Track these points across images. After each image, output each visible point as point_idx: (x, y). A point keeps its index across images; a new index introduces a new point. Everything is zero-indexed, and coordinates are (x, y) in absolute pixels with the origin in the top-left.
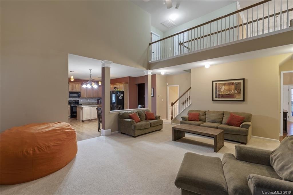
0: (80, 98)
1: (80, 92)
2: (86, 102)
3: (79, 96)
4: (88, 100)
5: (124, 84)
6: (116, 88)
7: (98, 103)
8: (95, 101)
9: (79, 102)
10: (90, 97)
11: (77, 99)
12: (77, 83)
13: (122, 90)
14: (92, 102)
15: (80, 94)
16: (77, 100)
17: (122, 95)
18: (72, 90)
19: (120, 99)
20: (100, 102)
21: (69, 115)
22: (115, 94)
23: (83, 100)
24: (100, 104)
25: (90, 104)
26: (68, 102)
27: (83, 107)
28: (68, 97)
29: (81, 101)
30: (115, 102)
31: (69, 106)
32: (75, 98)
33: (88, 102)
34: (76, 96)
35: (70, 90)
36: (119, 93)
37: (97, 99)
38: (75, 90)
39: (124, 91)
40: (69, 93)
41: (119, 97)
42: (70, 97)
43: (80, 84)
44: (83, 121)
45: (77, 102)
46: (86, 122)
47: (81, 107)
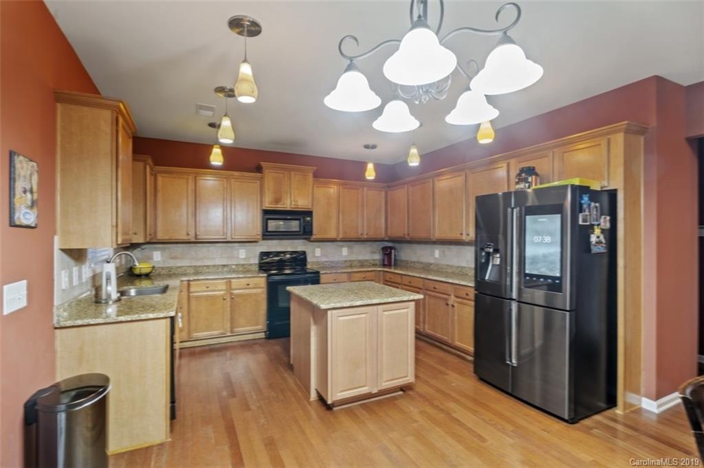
0: (309, 240)
1: (309, 213)
2: (335, 259)
3: (306, 233)
4: (345, 251)
5: (619, 139)
6: (531, 171)
7: (384, 265)
8: (373, 253)
9: (305, 259)
10: (353, 235)
11: (297, 246)
14: (361, 258)
15: (310, 224)
16: (299, 249)
17: (605, 222)
18: (277, 201)
19: (595, 250)
20: (395, 260)
21: (261, 325)
22: (559, 216)
23: (322, 249)
24: (395, 269)
25: (351, 266)
26: (256, 261)
27: (324, 310)
28: (259, 237)
29: (314, 256)
30: (560, 278)
31: (261, 280)
32: (291, 241)
33: (344, 259)
34: (294, 230)
35: (268, 205)
36: (589, 205)
37: (382, 246)
38: (289, 200)
39: (615, 190)
40: (263, 219)
41: (589, 238)
42: (267, 235)
43: (311, 175)
44: (322, 400)
45: (299, 259)
46: (346, 422)
47: (315, 302)
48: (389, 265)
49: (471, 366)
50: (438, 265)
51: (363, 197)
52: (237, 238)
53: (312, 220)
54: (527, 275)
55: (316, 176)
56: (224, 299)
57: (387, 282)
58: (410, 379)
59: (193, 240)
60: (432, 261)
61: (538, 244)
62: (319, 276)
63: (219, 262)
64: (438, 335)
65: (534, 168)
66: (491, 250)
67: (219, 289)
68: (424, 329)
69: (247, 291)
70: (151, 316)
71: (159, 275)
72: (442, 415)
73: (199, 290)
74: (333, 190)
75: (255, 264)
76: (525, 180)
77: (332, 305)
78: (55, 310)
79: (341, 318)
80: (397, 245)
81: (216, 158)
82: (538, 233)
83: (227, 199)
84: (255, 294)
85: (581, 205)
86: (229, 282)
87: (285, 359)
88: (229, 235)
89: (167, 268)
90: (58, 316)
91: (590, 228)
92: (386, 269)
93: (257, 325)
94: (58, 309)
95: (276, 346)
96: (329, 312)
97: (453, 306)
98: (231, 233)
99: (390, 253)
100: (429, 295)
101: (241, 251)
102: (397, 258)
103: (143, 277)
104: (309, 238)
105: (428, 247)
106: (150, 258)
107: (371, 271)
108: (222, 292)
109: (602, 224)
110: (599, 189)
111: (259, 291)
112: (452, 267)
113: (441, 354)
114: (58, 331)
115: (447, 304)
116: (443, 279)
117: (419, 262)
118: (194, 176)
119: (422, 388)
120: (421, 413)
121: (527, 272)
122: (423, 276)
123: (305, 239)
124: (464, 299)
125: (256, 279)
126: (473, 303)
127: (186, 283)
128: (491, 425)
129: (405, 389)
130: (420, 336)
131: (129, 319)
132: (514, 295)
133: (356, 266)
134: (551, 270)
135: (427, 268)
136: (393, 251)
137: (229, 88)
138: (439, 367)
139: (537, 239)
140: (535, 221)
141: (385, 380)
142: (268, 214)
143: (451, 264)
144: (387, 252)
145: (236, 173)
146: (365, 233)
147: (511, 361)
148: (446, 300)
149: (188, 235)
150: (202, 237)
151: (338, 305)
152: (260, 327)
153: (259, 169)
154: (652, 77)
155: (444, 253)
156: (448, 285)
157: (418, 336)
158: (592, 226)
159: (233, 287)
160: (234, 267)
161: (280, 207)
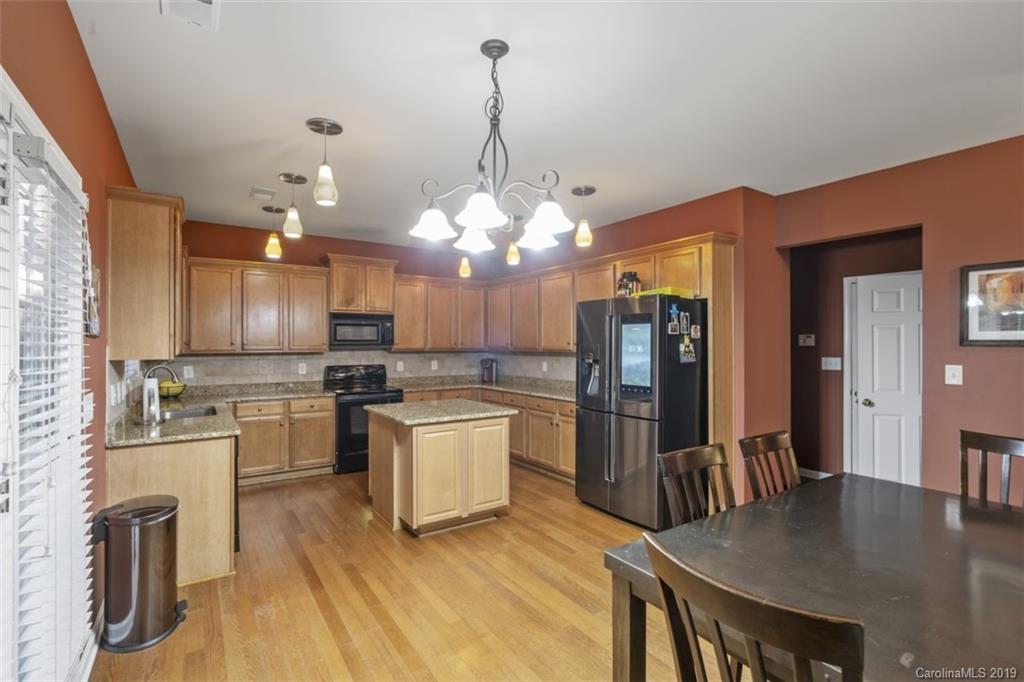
0: (389, 351)
1: (390, 318)
2: (423, 374)
3: (385, 341)
4: (434, 365)
5: (708, 248)
6: (632, 277)
7: (484, 382)
8: (469, 366)
9: (385, 374)
10: (445, 344)
11: (374, 358)
12: (370, 263)
13: (688, 294)
14: (454, 373)
15: (391, 331)
16: (376, 362)
17: (696, 332)
18: (349, 301)
19: (684, 359)
20: (497, 375)
21: (329, 456)
22: (649, 325)
23: (404, 362)
24: (497, 385)
25: (442, 384)
26: (319, 377)
27: (408, 426)
28: (324, 347)
29: (396, 371)
30: (650, 389)
31: (328, 401)
32: (365, 353)
33: (433, 375)
34: (368, 338)
35: (337, 306)
36: (679, 315)
37: (481, 358)
38: (363, 301)
39: (706, 300)
40: (330, 324)
41: (678, 347)
42: (336, 344)
43: (391, 270)
44: (406, 528)
45: (377, 376)
46: (433, 546)
47: (398, 419)
48: (490, 382)
49: (574, 489)
50: (545, 380)
51: (457, 297)
52: (296, 348)
53: (393, 326)
54: (622, 386)
55: (398, 270)
56: (281, 425)
57: (485, 401)
58: (505, 501)
59: (239, 351)
60: (540, 376)
61: (633, 354)
62: (402, 396)
63: (271, 379)
64: (543, 460)
65: (635, 274)
66: (591, 361)
67: (274, 411)
68: (528, 456)
69: (311, 415)
70: (214, 434)
71: (191, 397)
72: (535, 535)
73: (249, 413)
74: (419, 287)
75: (319, 382)
76: (626, 287)
77: (417, 421)
78: (106, 427)
79: (427, 436)
80: (499, 357)
81: (273, 249)
82: (632, 343)
83: (285, 299)
84: (321, 419)
85: (670, 314)
86: (288, 403)
87: (361, 494)
88: (286, 344)
89: (202, 387)
90: (110, 435)
91: (679, 338)
92: (485, 387)
93: (324, 457)
94: (109, 426)
95: (349, 481)
96: (414, 429)
97: (557, 425)
98: (289, 343)
99: (491, 366)
100: (532, 414)
101: (300, 365)
102: (500, 373)
103: (171, 399)
104: (390, 349)
105: (535, 358)
106: (180, 375)
107: (468, 389)
108: (278, 417)
109: (693, 334)
110: (692, 298)
111: (326, 414)
112: (561, 382)
113: (545, 481)
114: (109, 452)
115: (552, 424)
116: (548, 396)
117: (525, 378)
118: (240, 269)
119: (516, 513)
120: (514, 534)
121: (623, 383)
122: (525, 393)
123: (385, 349)
124: (568, 416)
125: (324, 399)
126: (574, 420)
127: (231, 405)
128: (584, 540)
129: (499, 513)
130: (517, 462)
131: (190, 438)
132: (613, 407)
133: (448, 384)
134: (643, 380)
135: (534, 383)
136: (494, 365)
137: (296, 174)
138: (540, 493)
139: (631, 348)
140: (630, 330)
141: (476, 502)
142: (337, 319)
143: (560, 379)
144: (487, 365)
145: (295, 267)
146: (460, 342)
147: (610, 478)
148: (551, 419)
149: (232, 344)
150: (251, 347)
151: (425, 421)
152: (327, 459)
153: (325, 262)
154: (739, 188)
155: (552, 366)
156: (552, 402)
157: (513, 461)
158: (681, 336)
159: (293, 410)
160: (291, 385)
161: (353, 309)
